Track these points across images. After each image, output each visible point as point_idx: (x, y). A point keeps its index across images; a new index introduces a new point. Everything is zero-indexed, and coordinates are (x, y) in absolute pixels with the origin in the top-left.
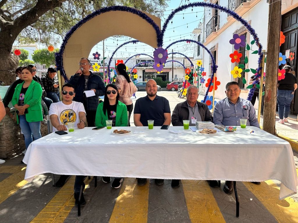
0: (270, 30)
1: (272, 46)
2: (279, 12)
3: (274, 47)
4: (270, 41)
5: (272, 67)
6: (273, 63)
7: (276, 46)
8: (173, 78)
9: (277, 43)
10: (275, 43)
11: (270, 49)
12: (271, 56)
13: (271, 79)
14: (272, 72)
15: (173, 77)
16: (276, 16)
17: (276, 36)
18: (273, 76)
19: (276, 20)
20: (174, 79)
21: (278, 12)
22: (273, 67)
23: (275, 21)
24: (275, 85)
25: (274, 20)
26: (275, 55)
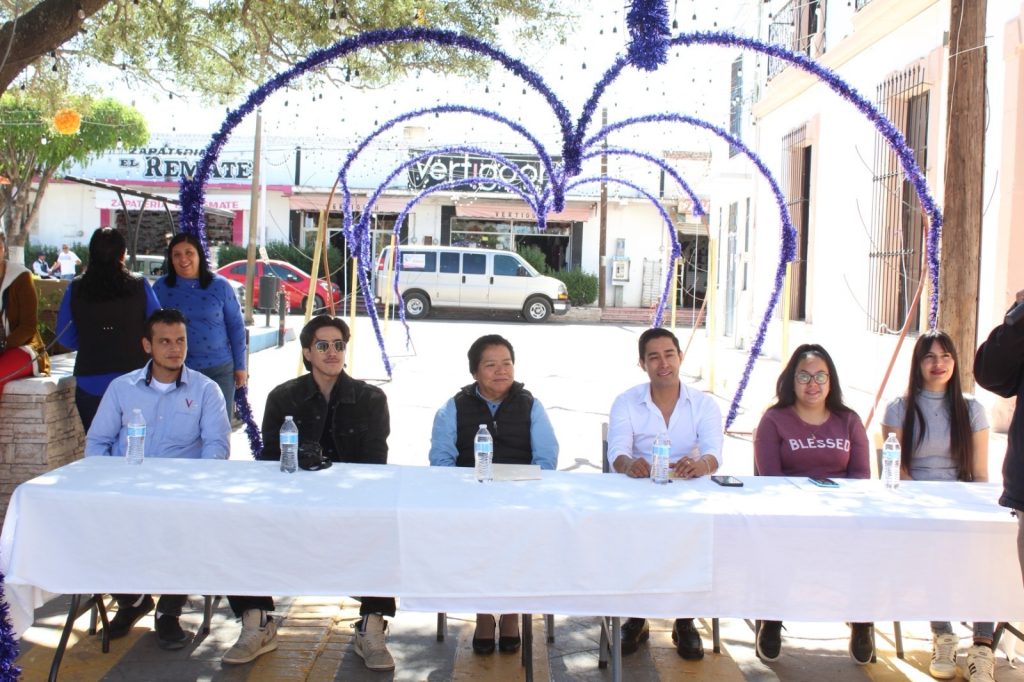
0: (951, 141)
1: (959, 196)
2: (979, 84)
3: (963, 201)
4: (952, 180)
5: (956, 268)
6: (962, 255)
7: (969, 196)
8: (604, 258)
9: (975, 187)
10: (968, 188)
11: (952, 205)
12: (955, 231)
13: (954, 309)
14: (958, 286)
15: (602, 252)
16: (968, 99)
17: (969, 164)
18: (962, 298)
19: (968, 109)
20: (611, 261)
21: (975, 85)
22: (960, 267)
23: (966, 113)
24: (968, 330)
25: (962, 111)
26: (967, 227)
